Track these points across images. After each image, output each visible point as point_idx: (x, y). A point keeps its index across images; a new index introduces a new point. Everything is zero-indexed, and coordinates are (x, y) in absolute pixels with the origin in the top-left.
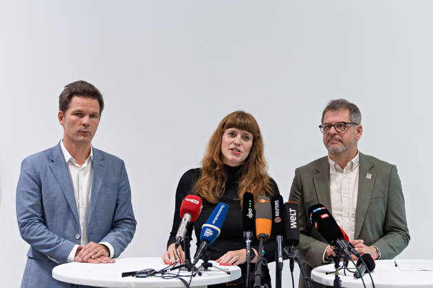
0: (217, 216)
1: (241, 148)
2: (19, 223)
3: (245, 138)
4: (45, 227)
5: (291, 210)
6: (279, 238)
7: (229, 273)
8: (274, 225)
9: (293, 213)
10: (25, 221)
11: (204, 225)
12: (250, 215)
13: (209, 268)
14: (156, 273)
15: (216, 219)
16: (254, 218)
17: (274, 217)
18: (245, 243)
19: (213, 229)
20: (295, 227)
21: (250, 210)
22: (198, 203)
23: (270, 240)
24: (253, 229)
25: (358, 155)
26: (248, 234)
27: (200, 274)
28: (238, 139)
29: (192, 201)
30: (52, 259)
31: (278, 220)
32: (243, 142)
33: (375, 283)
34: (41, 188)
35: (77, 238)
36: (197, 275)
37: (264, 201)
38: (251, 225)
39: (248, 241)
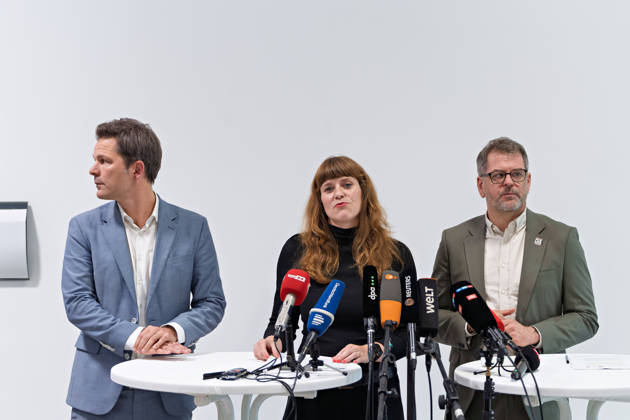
0: (330, 297)
4: (96, 304)
5: (427, 289)
6: (412, 327)
7: (345, 374)
8: (404, 307)
9: (429, 292)
11: (313, 310)
12: (373, 296)
13: (319, 367)
14: (248, 373)
15: (328, 301)
16: (378, 299)
17: (404, 298)
18: (367, 334)
19: (324, 315)
20: (433, 311)
21: (373, 290)
22: (304, 280)
23: (400, 330)
24: (377, 314)
25: (524, 213)
26: (370, 321)
27: (307, 375)
28: (339, 190)
29: (296, 277)
30: (106, 346)
31: (410, 303)
32: (346, 191)
33: (539, 386)
34: (91, 256)
36: (303, 377)
37: (391, 277)
38: (374, 309)
39: (370, 331)
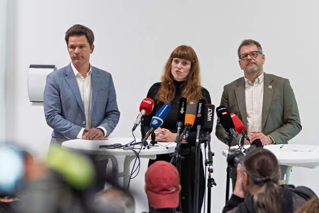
0: (162, 111)
1: (182, 71)
2: (46, 116)
3: (185, 64)
4: (61, 117)
5: (209, 110)
6: (199, 127)
7: (167, 148)
8: (197, 118)
9: (210, 111)
10: (50, 113)
11: (154, 117)
12: (182, 112)
13: (155, 144)
14: (122, 146)
15: (161, 113)
16: (184, 114)
17: (197, 113)
18: (177, 129)
19: (158, 120)
20: (211, 120)
21: (182, 109)
22: (151, 103)
24: (183, 120)
25: (263, 74)
26: (179, 124)
27: (148, 148)
28: (179, 65)
29: (147, 101)
30: (67, 137)
31: (199, 115)
32: (183, 67)
34: (59, 93)
35: (84, 124)
36: (146, 148)
37: (192, 103)
38: (182, 118)
39: (179, 128)
